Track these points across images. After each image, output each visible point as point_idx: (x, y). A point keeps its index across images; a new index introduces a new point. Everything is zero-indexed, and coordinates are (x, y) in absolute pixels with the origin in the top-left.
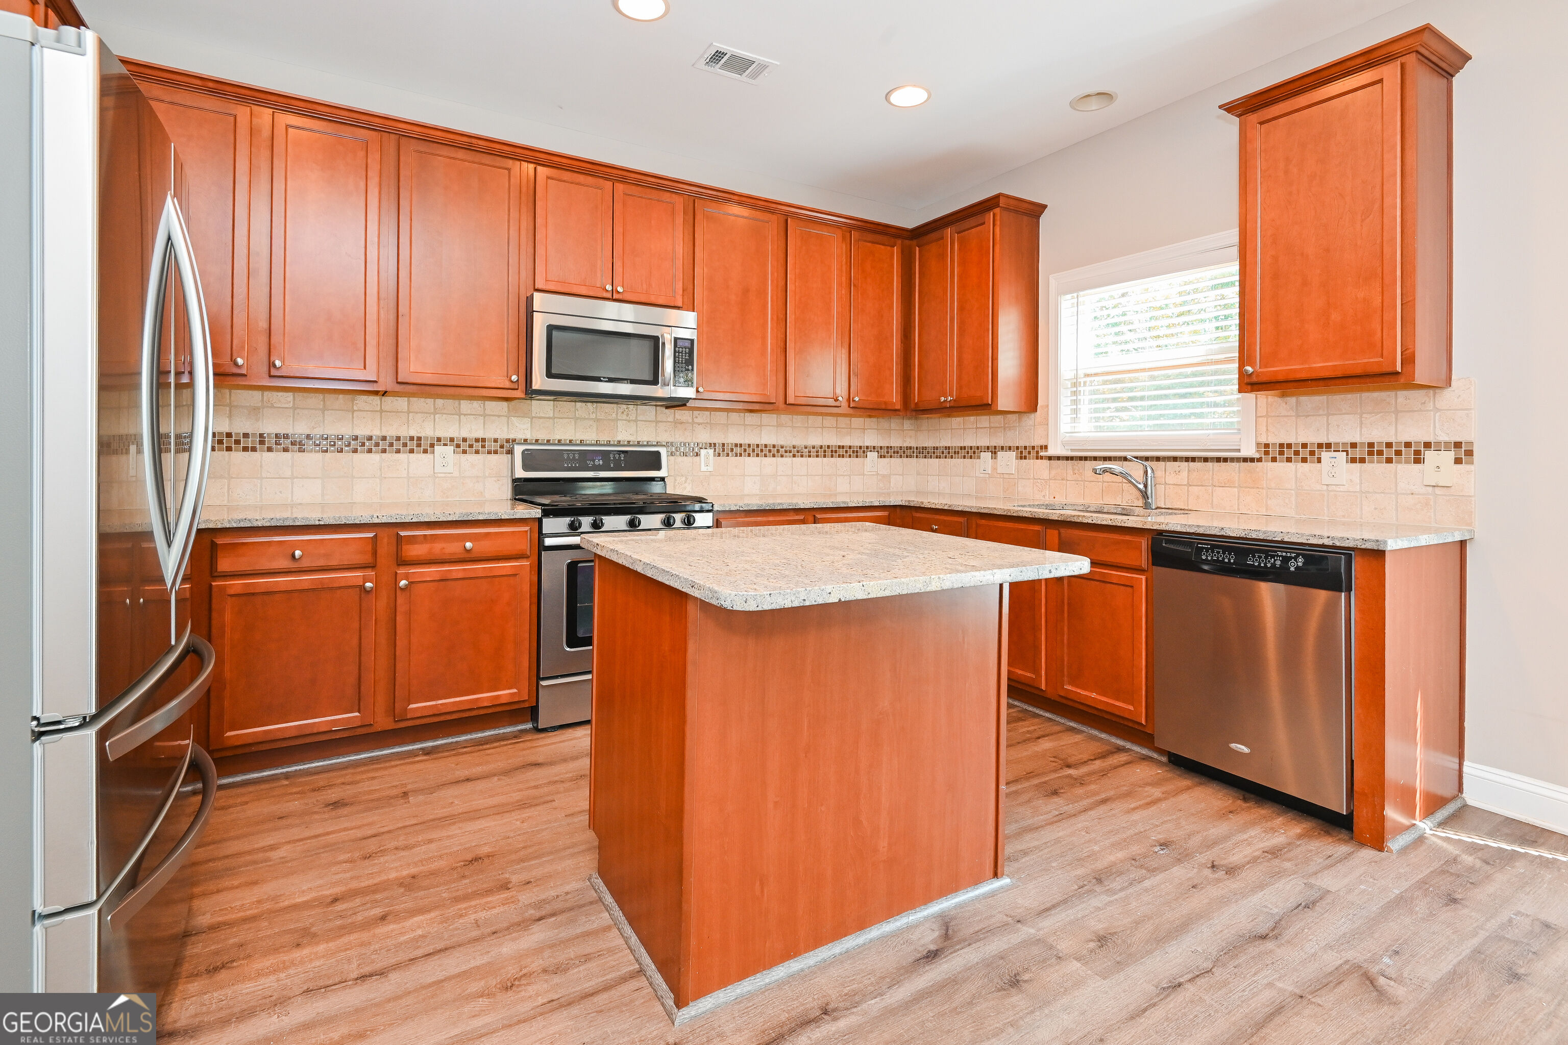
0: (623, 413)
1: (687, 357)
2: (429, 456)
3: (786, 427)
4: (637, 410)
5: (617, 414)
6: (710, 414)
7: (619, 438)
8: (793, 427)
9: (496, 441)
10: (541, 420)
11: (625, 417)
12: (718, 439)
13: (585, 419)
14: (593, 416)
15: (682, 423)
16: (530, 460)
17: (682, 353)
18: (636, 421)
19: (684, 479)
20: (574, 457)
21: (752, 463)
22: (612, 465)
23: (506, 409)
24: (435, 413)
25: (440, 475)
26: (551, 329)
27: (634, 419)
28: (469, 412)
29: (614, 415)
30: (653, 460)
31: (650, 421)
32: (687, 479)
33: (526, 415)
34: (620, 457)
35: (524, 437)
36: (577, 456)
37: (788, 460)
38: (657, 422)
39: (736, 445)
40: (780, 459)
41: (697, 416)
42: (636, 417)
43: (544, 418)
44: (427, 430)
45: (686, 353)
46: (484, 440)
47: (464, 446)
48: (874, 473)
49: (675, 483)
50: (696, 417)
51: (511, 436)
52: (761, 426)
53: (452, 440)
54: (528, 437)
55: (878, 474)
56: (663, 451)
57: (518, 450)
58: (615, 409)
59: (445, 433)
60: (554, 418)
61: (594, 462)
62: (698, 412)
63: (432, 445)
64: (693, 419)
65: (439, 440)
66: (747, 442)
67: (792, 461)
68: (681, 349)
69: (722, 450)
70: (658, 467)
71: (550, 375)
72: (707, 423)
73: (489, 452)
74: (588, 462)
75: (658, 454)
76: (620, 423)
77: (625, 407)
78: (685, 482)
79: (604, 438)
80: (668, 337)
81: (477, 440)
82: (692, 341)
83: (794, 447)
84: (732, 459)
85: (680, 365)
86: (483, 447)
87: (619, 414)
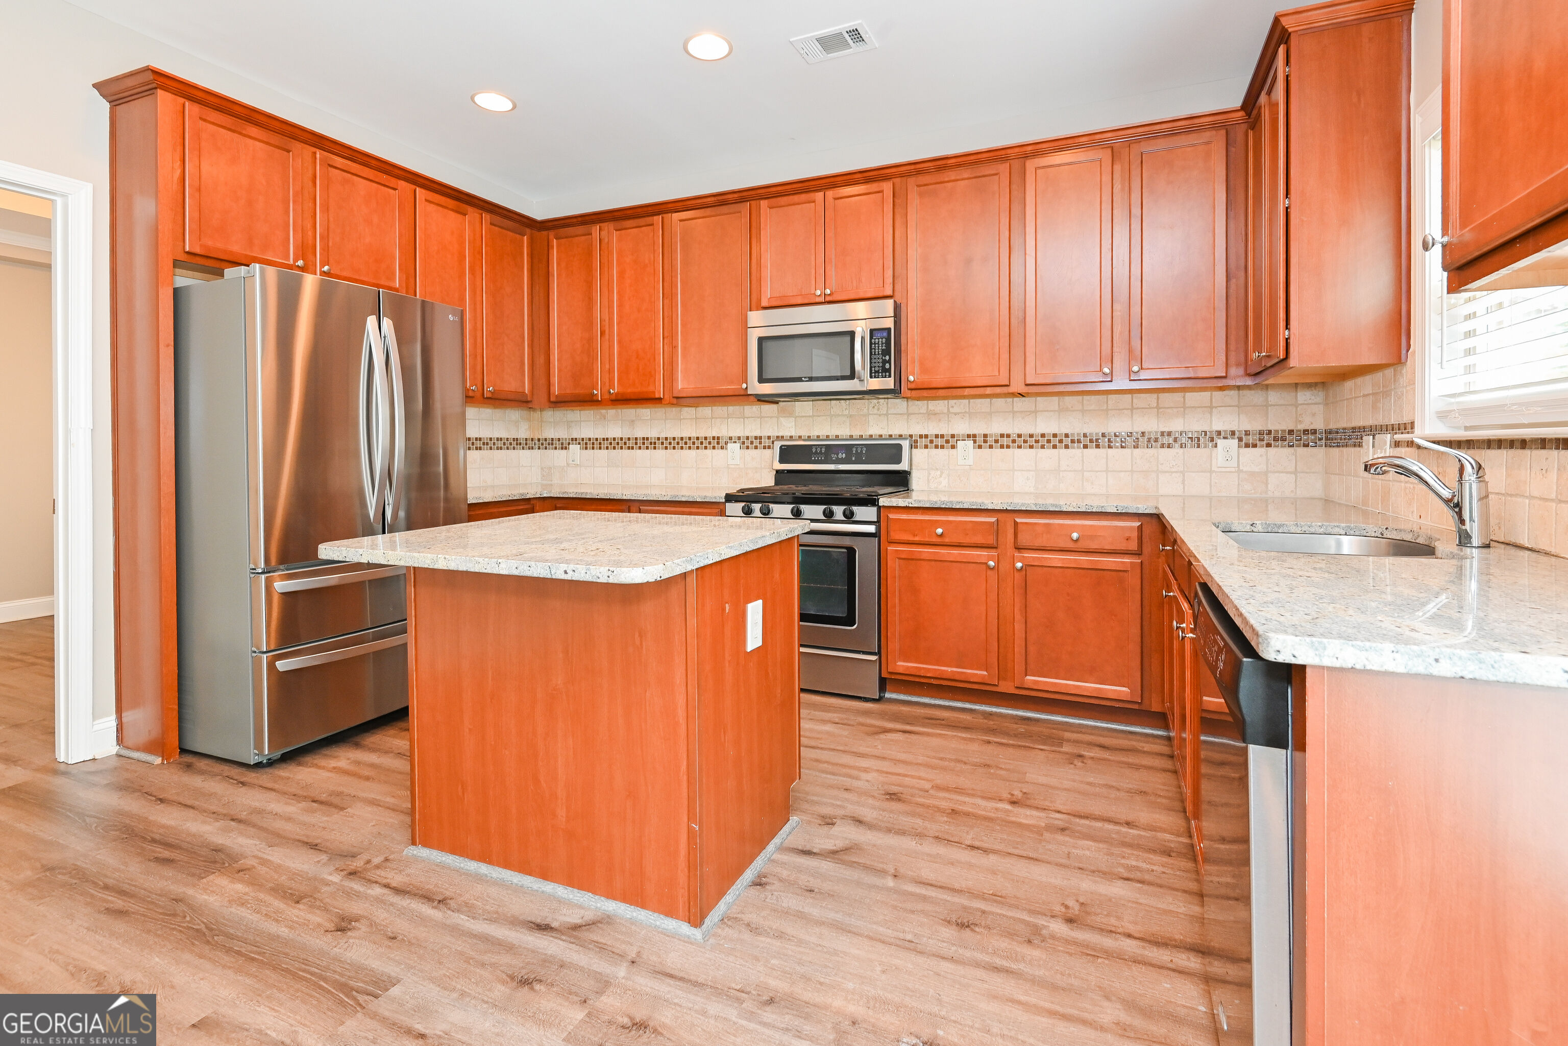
0: (874, 407)
1: (884, 348)
2: (724, 451)
3: (1073, 411)
4: (887, 404)
5: (868, 409)
6: (969, 402)
7: (871, 432)
8: (1083, 411)
9: (769, 438)
10: (803, 419)
11: (875, 411)
12: (979, 429)
13: (838, 415)
14: (846, 412)
15: (935, 414)
16: (787, 454)
17: (878, 344)
18: (887, 415)
19: (938, 473)
20: (821, 451)
21: (1023, 456)
22: (854, 459)
23: (776, 411)
24: (728, 418)
25: (731, 466)
26: (761, 340)
27: (885, 412)
28: (750, 415)
29: (865, 410)
30: (894, 453)
31: (901, 414)
32: (942, 473)
33: (790, 414)
34: (862, 451)
35: (789, 434)
36: (823, 450)
37: (1076, 452)
38: (909, 414)
39: (1002, 436)
40: (1064, 451)
41: (954, 405)
42: (887, 411)
43: (806, 417)
44: (722, 430)
45: (882, 343)
46: (761, 438)
47: (747, 443)
48: (1233, 470)
49: (928, 477)
50: (952, 407)
51: (780, 434)
52: (1036, 412)
53: (739, 438)
54: (793, 434)
55: (1239, 471)
56: (905, 444)
57: (777, 445)
58: (866, 404)
59: (735, 434)
60: (813, 416)
61: (837, 455)
62: (954, 401)
63: (726, 443)
64: (948, 409)
65: (731, 438)
66: (1017, 431)
67: (1082, 453)
68: (877, 340)
69: (982, 441)
70: (898, 461)
71: (761, 380)
72: (965, 412)
73: (765, 448)
74: (833, 456)
75: (899, 447)
76: (871, 417)
77: (875, 401)
78: (941, 476)
79: (856, 433)
80: (861, 330)
81: (756, 438)
82: (889, 330)
83: (1085, 435)
84: (997, 452)
85: (877, 356)
86: (760, 443)
87: (870, 408)
